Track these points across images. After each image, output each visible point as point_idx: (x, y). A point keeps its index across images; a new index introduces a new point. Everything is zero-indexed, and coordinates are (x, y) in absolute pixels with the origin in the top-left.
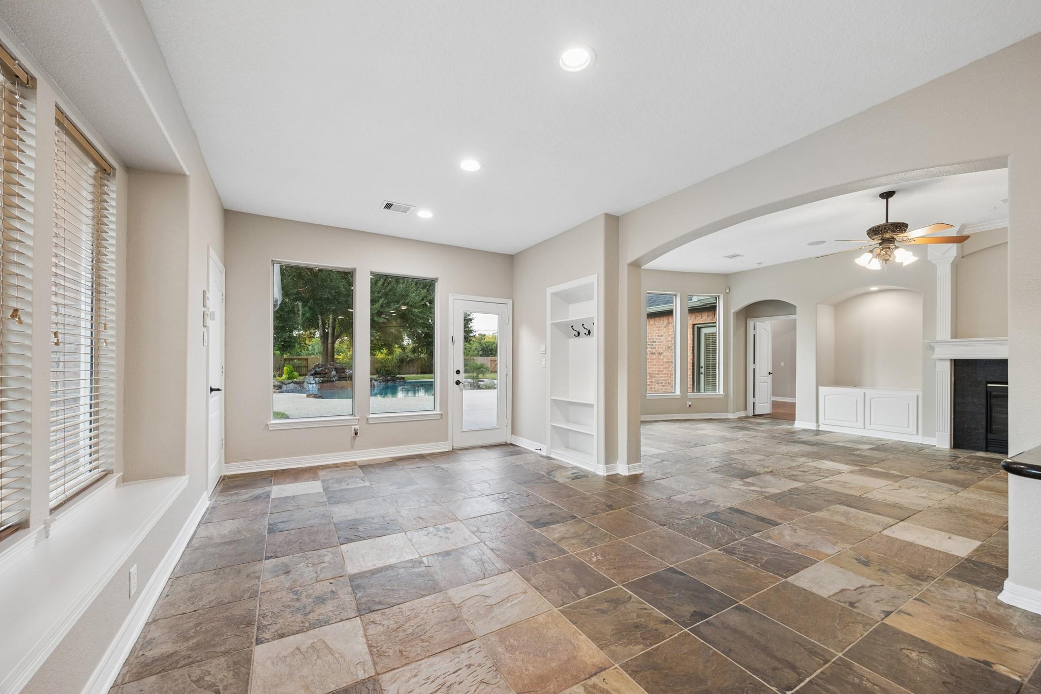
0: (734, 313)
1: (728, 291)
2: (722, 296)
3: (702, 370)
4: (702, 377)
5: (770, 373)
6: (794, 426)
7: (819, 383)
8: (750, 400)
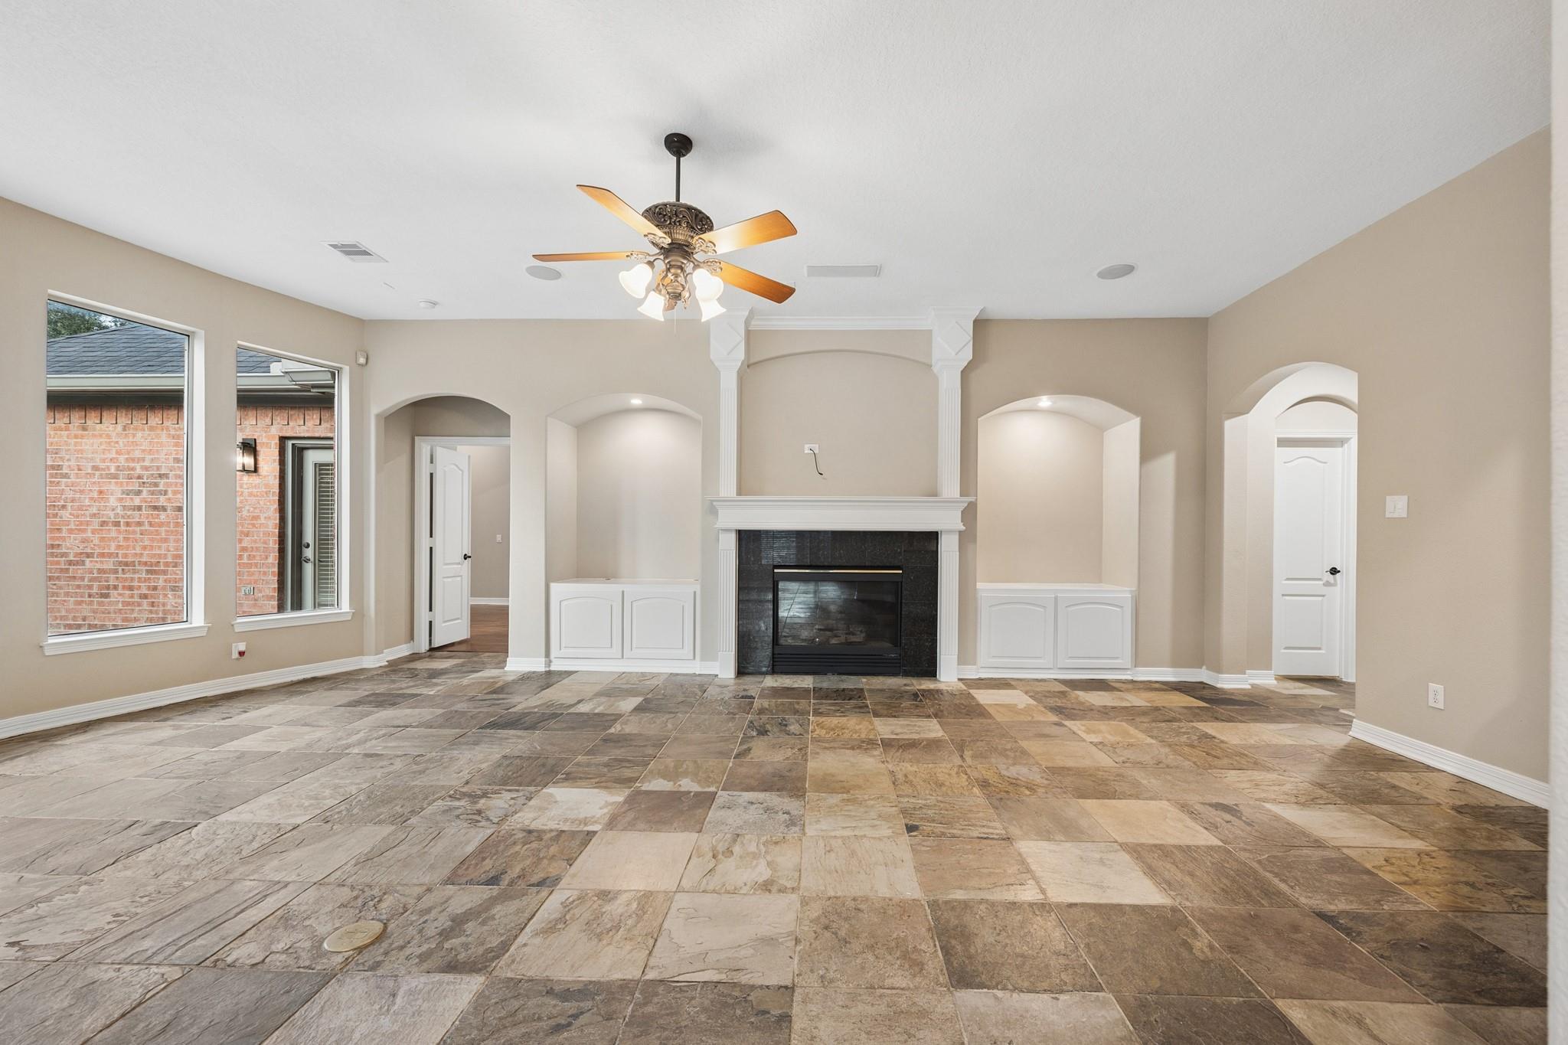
0: (378, 416)
1: (362, 360)
2: (346, 369)
3: (309, 553)
4: (308, 569)
5: (466, 557)
6: (506, 669)
7: (552, 576)
8: (423, 616)
